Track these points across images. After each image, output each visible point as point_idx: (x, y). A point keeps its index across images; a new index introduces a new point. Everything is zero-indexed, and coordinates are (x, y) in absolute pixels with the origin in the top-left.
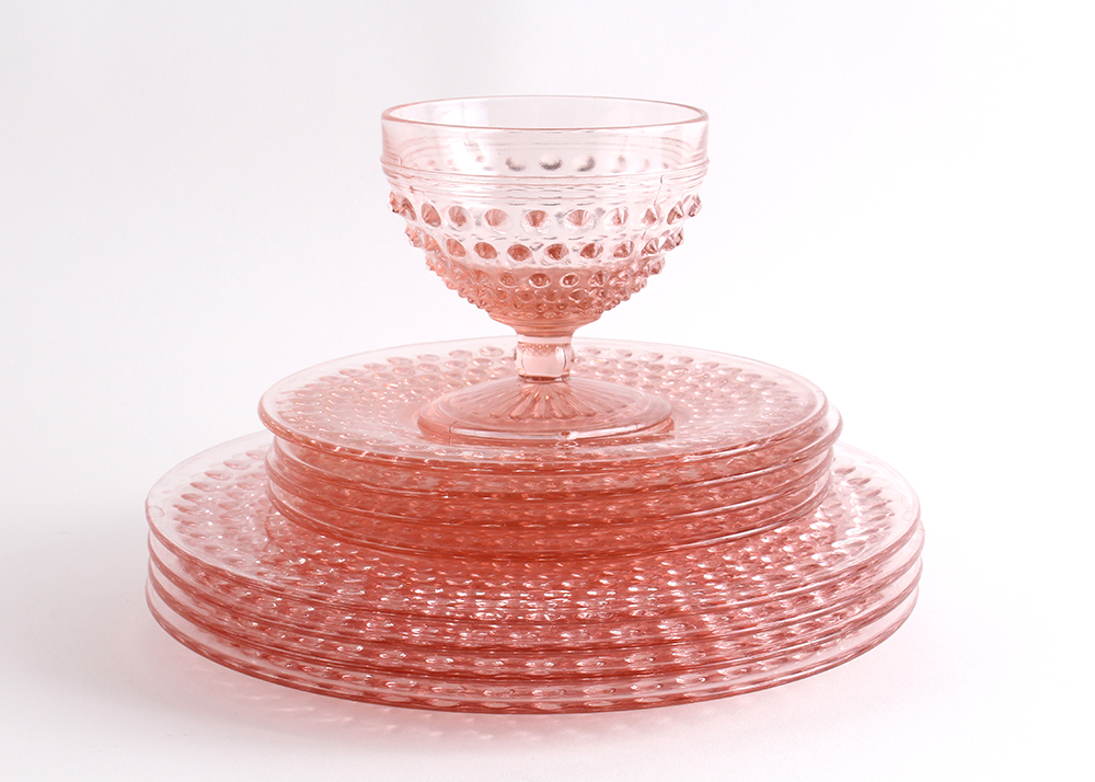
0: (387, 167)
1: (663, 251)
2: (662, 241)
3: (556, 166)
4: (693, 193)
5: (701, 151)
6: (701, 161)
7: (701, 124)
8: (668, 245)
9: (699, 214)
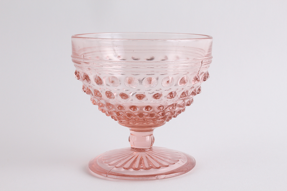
0: (74, 59)
1: (191, 96)
2: (190, 92)
3: (152, 59)
4: (205, 71)
5: (210, 53)
6: (209, 57)
7: (209, 40)
8: (194, 93)
9: (208, 80)
